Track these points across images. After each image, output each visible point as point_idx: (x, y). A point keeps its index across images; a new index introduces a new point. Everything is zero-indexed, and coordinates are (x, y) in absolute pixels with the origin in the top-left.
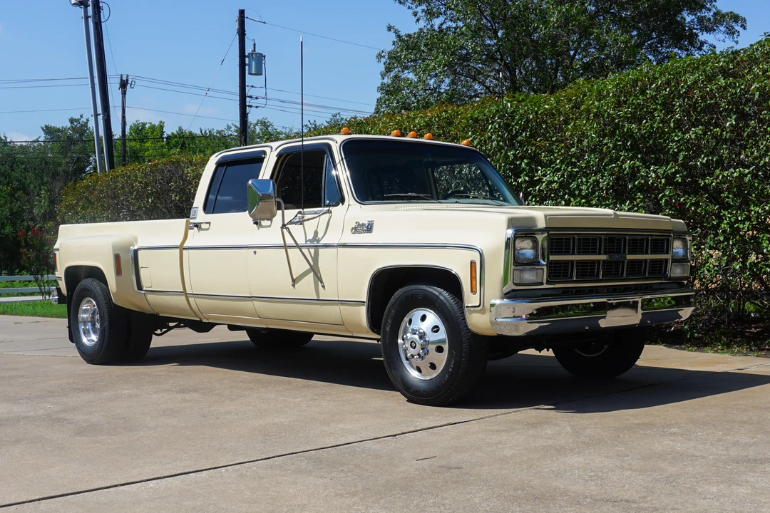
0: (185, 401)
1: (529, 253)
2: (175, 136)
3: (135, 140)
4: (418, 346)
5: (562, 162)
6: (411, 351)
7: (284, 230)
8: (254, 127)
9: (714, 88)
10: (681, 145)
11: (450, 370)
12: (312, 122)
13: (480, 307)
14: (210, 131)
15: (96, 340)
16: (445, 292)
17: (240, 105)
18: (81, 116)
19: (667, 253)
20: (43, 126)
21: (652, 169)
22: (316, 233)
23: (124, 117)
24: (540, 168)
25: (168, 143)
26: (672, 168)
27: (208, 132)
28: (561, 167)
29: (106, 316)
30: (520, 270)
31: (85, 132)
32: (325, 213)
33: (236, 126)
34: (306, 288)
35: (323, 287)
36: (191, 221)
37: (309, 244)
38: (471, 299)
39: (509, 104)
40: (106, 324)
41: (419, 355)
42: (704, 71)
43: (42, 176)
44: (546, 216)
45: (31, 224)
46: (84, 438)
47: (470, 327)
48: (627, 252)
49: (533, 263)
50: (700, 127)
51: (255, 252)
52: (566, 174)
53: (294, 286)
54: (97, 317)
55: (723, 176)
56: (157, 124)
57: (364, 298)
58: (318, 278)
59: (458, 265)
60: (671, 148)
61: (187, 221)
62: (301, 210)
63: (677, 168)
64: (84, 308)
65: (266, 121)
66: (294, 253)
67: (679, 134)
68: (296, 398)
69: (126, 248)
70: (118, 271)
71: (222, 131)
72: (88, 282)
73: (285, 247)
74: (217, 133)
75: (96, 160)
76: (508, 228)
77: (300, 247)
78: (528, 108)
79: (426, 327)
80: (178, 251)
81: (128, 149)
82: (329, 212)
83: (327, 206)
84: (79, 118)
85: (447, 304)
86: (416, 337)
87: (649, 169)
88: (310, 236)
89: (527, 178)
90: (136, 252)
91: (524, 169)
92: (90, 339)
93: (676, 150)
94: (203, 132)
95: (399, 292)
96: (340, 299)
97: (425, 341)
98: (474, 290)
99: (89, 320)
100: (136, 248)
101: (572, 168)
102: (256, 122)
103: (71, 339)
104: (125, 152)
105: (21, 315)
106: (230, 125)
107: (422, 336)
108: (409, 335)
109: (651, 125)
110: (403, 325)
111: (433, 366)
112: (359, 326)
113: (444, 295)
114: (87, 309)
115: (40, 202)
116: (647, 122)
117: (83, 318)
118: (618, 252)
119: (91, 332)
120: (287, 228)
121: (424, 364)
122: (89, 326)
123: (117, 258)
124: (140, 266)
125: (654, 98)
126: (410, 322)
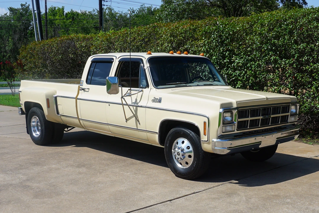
0: (80, 173)
1: (229, 119)
2: (70, 13)
3: (51, 15)
4: (181, 155)
5: (244, 54)
6: (177, 156)
7: (122, 99)
8: (105, 10)
9: (312, 27)
10: (296, 51)
11: (194, 166)
12: (132, 8)
13: (208, 141)
14: (85, 12)
15: (39, 134)
16: (192, 132)
17: (99, 4)
18: (26, 3)
19: (288, 112)
20: (9, 7)
21: (283, 60)
22: (136, 100)
23: (46, 6)
24: (234, 56)
25: (66, 17)
26: (292, 61)
27: (84, 12)
28: (243, 57)
29: (43, 125)
30: (225, 126)
31: (28, 10)
32: (140, 92)
33: (97, 10)
34: (132, 123)
35: (140, 124)
36: (81, 87)
37: (133, 104)
38: (204, 138)
39: (221, 26)
40: (43, 127)
41: (181, 158)
42: (308, 18)
43: (9, 32)
44: (237, 102)
45: (5, 54)
46: (38, 199)
47: (203, 149)
48: (271, 114)
49: (231, 123)
50: (305, 44)
51: (109, 105)
52: (245, 60)
53: (126, 122)
54: (39, 124)
55: (314, 66)
56: (61, 8)
57: (157, 131)
58: (137, 120)
59: (198, 122)
60: (292, 52)
61: (79, 86)
62: (130, 88)
63: (294, 61)
64: (33, 120)
65: (111, 7)
66: (126, 107)
67: (296, 46)
68: (128, 172)
69: (52, 96)
70: (48, 106)
71: (91, 12)
72: (35, 109)
73: (122, 104)
74: (89, 13)
75: (33, 24)
76: (220, 108)
77: (129, 106)
78: (230, 29)
79: (184, 146)
80: (75, 100)
81: (48, 19)
82: (142, 91)
83: (141, 88)
84: (25, 4)
85: (193, 138)
86: (180, 150)
87: (282, 60)
88: (134, 101)
89: (228, 61)
90: (56, 98)
91: (227, 56)
92: (37, 134)
93: (294, 53)
94: (82, 12)
95: (172, 130)
96: (147, 130)
97: (184, 153)
98: (205, 134)
99: (36, 125)
100: (56, 96)
101: (248, 57)
102: (106, 8)
103: (28, 133)
104: (47, 20)
105: (3, 105)
106: (94, 9)
107: (182, 150)
108: (177, 149)
109: (284, 41)
110: (174, 144)
111: (187, 163)
112: (155, 142)
113: (192, 134)
114: (35, 121)
115: (9, 44)
116: (282, 39)
117: (33, 125)
118: (267, 114)
119: (37, 131)
120: (124, 98)
121: (183, 162)
122: (36, 128)
123: (48, 100)
124: (58, 104)
125: (286, 29)
126: (177, 143)
